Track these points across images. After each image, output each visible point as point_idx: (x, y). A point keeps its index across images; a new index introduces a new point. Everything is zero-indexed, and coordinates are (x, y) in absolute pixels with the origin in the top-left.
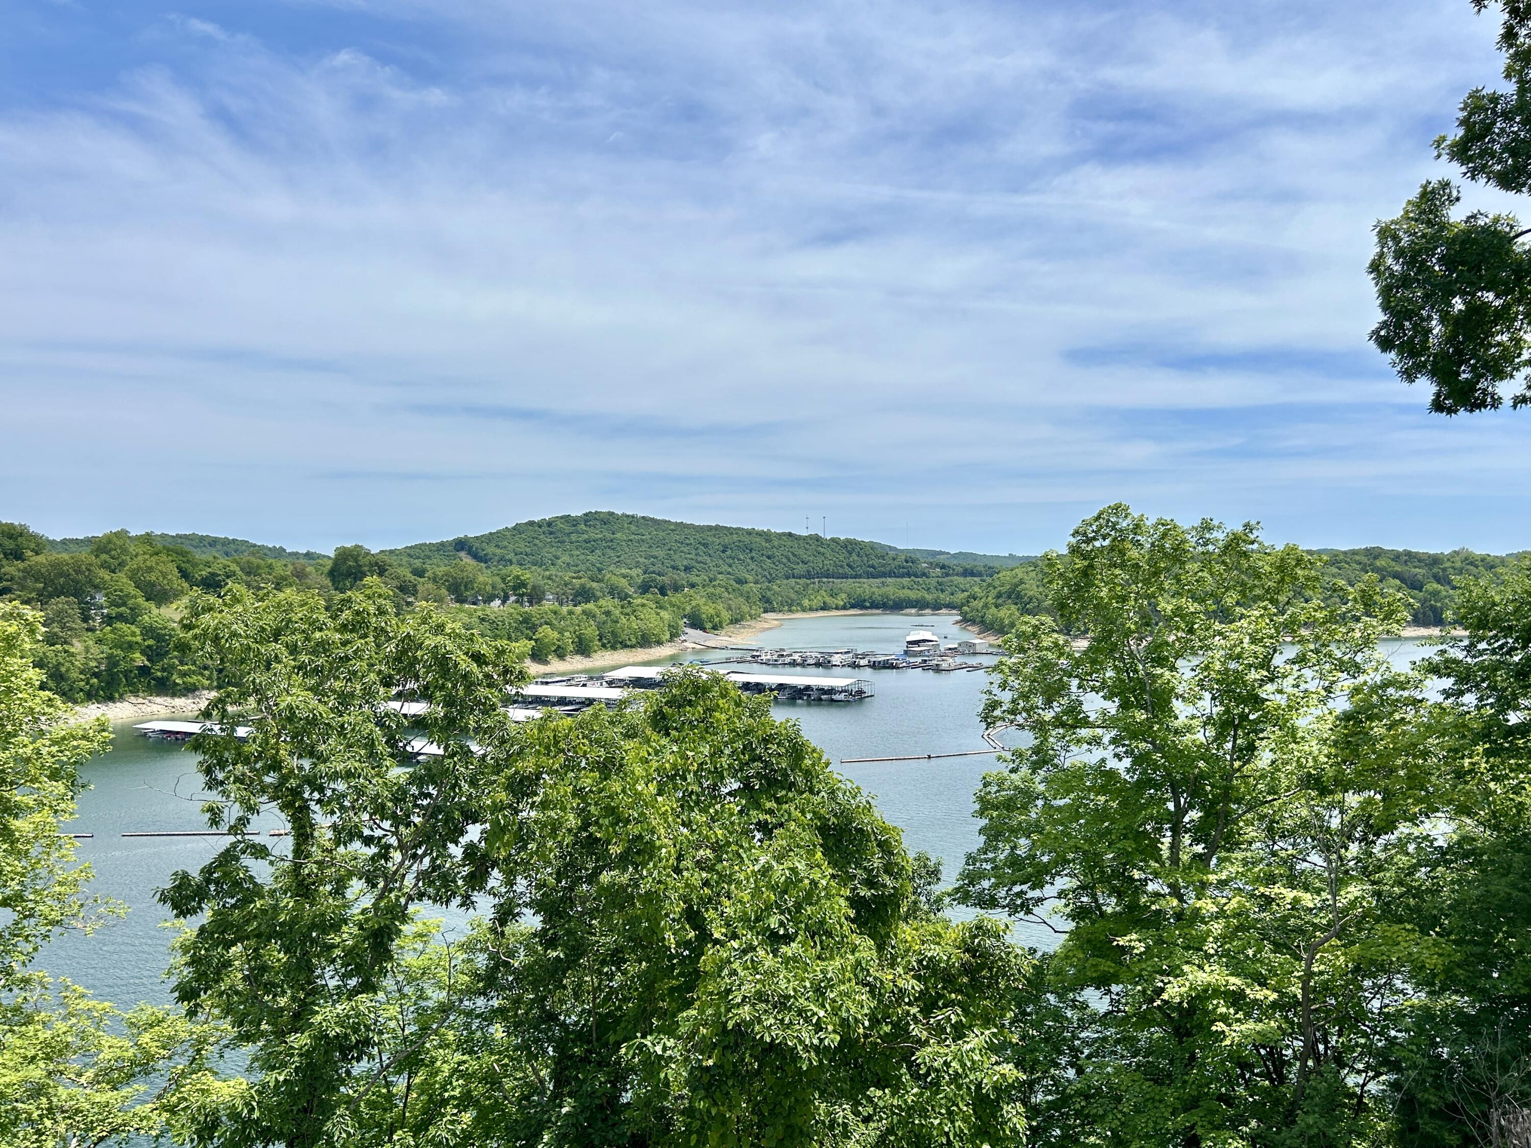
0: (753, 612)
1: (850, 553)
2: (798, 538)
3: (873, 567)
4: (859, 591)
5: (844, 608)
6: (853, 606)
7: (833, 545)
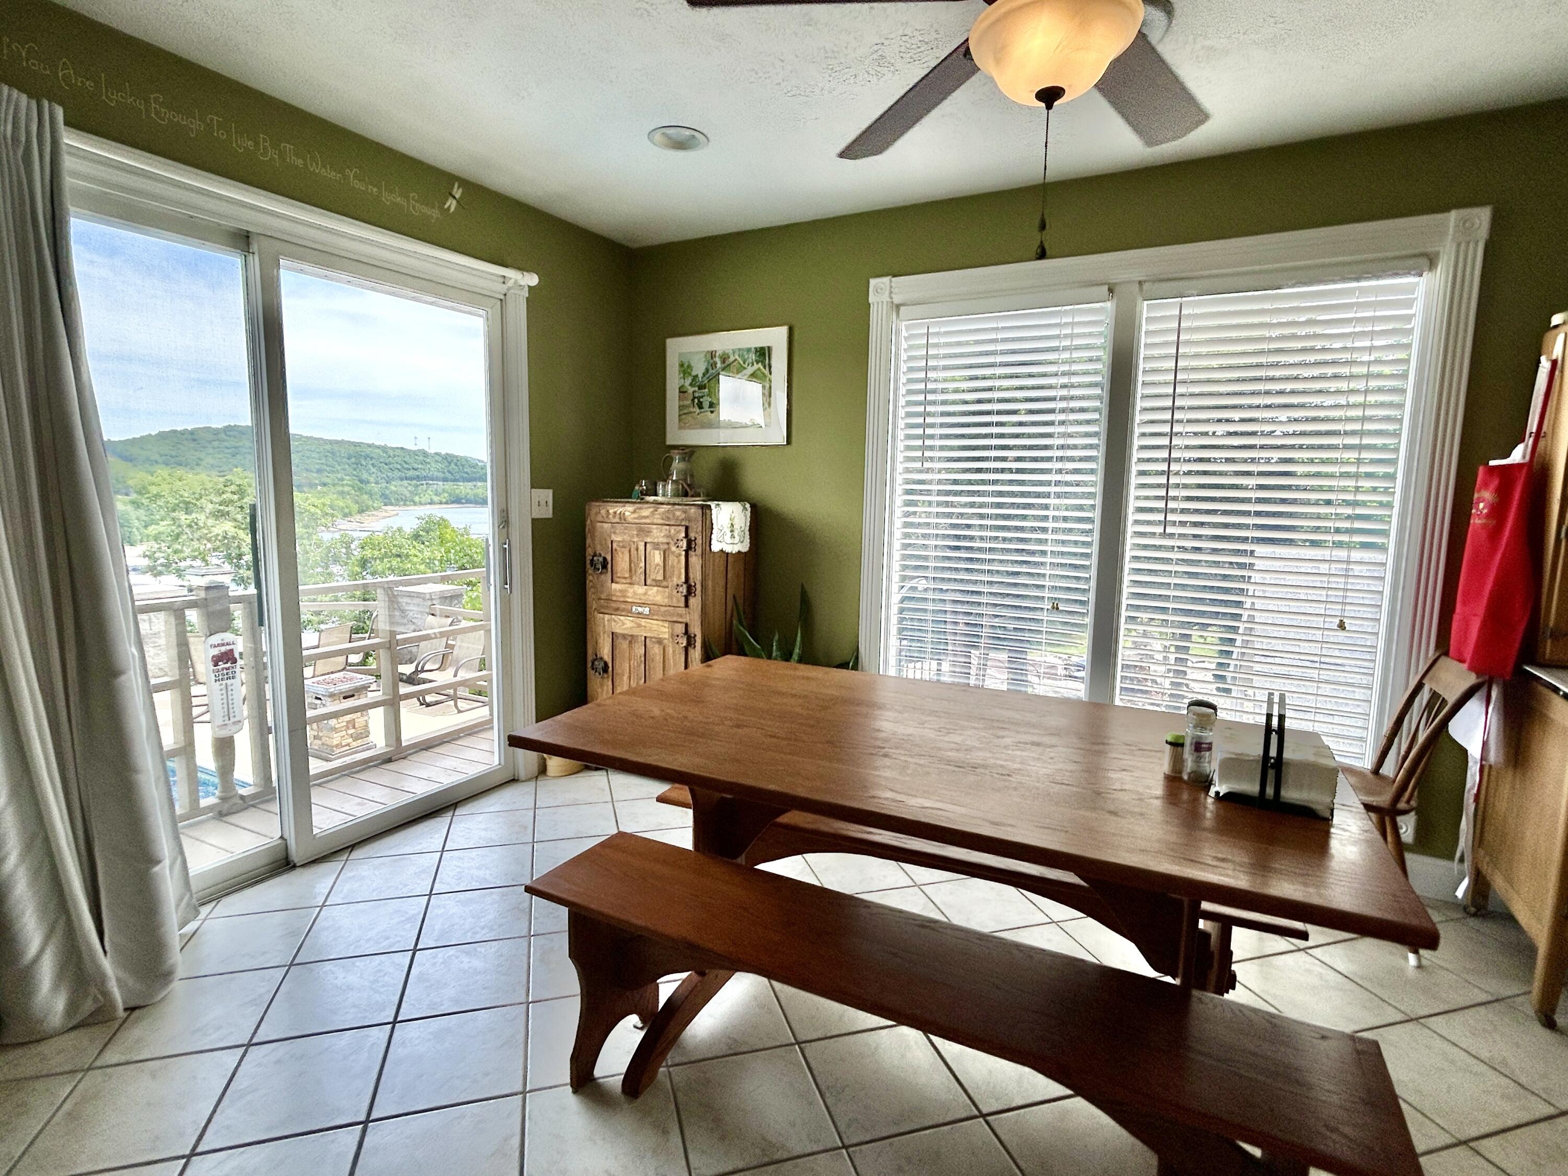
0: (375, 505)
1: (450, 463)
2: (409, 452)
3: (467, 473)
4: (457, 492)
5: (446, 503)
6: (453, 502)
7: (437, 458)
